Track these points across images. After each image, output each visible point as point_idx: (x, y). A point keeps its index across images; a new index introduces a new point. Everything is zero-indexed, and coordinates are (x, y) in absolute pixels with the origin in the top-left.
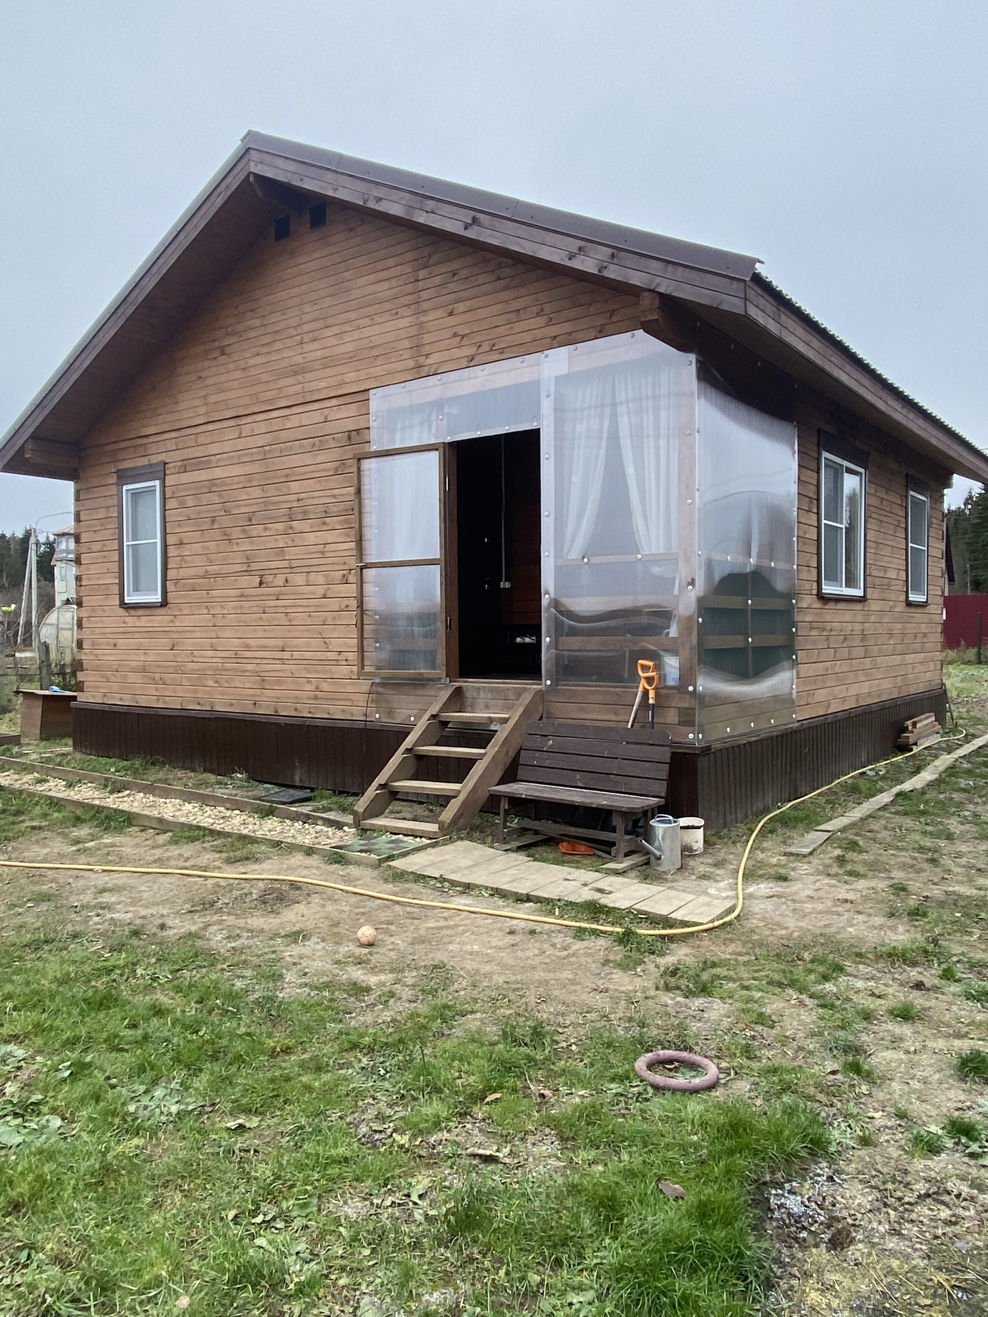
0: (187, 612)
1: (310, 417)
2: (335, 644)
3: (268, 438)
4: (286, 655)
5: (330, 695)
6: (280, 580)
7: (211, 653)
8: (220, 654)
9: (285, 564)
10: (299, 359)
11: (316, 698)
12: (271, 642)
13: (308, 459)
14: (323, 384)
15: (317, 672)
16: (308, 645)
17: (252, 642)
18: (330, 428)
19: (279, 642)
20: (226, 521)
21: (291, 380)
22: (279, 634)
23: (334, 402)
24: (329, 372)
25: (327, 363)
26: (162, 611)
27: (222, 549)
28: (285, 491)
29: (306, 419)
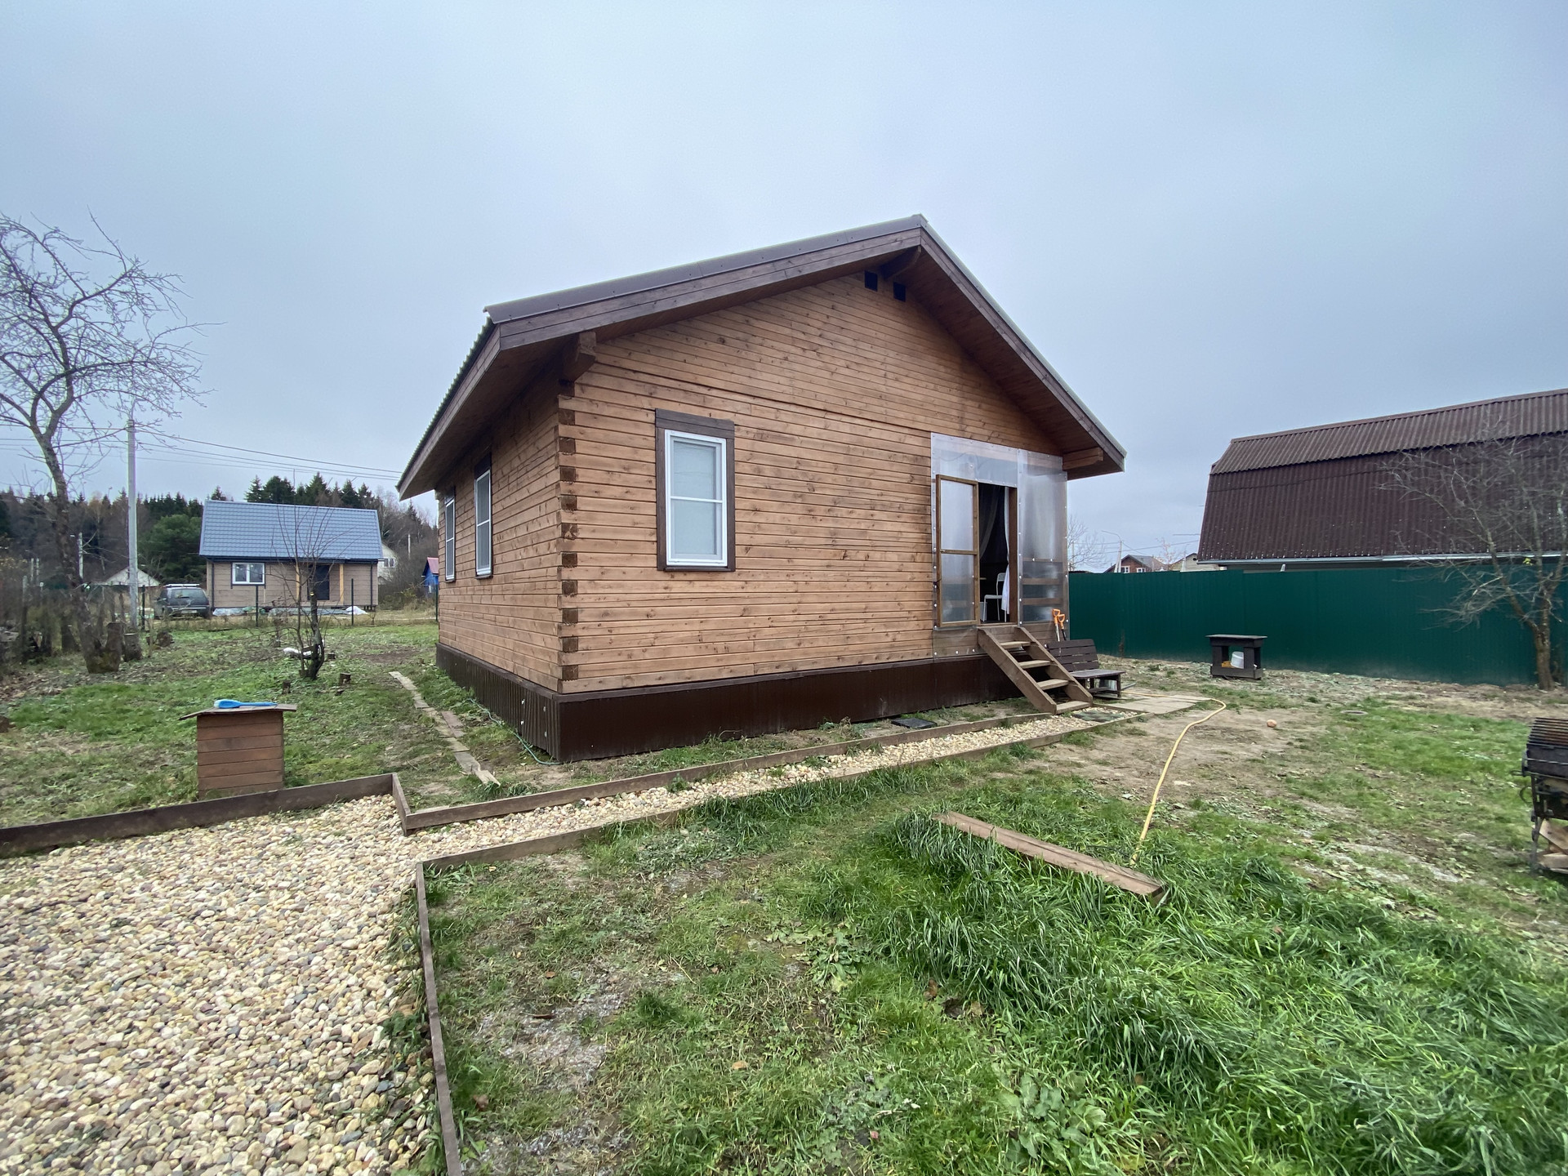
0: (762, 578)
1: (889, 435)
2: (907, 606)
3: (854, 439)
4: (869, 615)
5: (901, 644)
6: (861, 556)
7: (792, 618)
8: (802, 618)
9: (868, 543)
10: (883, 388)
11: (892, 647)
12: (855, 605)
13: (886, 465)
14: (901, 415)
15: (893, 627)
16: (885, 607)
17: (836, 606)
18: (903, 448)
19: (863, 605)
20: (810, 499)
21: (876, 401)
22: (859, 599)
23: (906, 431)
24: (905, 408)
25: (906, 402)
26: (728, 576)
27: (803, 522)
28: (866, 485)
29: (886, 434)
